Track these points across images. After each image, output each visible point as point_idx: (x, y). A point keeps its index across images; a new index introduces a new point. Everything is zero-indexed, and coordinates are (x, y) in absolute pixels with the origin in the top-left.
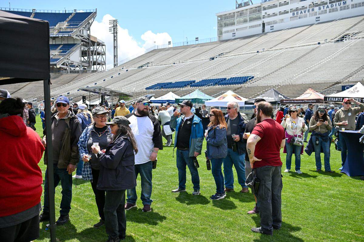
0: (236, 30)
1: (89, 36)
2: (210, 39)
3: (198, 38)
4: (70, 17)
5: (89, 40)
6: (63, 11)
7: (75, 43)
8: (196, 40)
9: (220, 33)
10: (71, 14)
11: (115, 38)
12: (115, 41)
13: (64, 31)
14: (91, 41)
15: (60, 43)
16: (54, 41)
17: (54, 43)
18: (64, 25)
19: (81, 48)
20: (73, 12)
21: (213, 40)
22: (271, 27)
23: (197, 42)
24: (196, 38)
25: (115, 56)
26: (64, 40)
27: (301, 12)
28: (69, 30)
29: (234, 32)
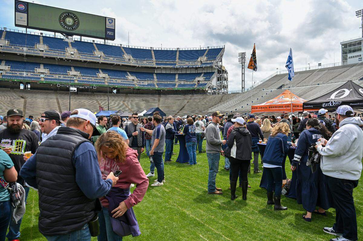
0: (362, 56)
1: (221, 66)
2: (333, 64)
3: (321, 64)
4: (206, 52)
5: (221, 69)
6: (199, 48)
7: (213, 71)
8: (319, 66)
9: (344, 59)
10: (206, 50)
11: (243, 67)
12: (243, 69)
13: (205, 62)
14: (223, 70)
15: (201, 72)
16: (196, 70)
17: (196, 72)
18: (204, 59)
19: (217, 76)
20: (207, 48)
21: (337, 65)
23: (320, 67)
24: (319, 64)
25: (242, 81)
26: (204, 69)
28: (209, 62)
29: (360, 57)
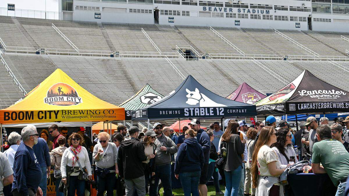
0: (101, 9)
22: (169, 18)
27: (215, 9)
